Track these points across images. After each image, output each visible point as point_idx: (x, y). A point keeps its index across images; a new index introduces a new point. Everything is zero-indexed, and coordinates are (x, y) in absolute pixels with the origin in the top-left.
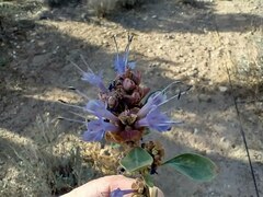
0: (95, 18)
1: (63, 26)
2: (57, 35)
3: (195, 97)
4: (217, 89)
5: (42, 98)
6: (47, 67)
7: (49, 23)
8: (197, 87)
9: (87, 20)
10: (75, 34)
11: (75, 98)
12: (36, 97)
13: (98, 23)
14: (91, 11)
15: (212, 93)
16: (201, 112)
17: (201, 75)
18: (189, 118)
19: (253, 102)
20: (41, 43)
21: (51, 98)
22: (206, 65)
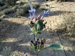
0: (19, 16)
1: (10, 19)
2: (8, 22)
3: (49, 34)
4: (54, 31)
5: (5, 41)
6: (6, 32)
7: (6, 19)
8: (49, 31)
9: (17, 17)
10: (13, 21)
11: (15, 40)
12: (3, 41)
13: (20, 18)
14: (17, 14)
15: (53, 32)
16: (51, 38)
17: (49, 28)
18: (48, 40)
19: (64, 33)
20: (4, 25)
21: (8, 41)
22: (50, 25)
